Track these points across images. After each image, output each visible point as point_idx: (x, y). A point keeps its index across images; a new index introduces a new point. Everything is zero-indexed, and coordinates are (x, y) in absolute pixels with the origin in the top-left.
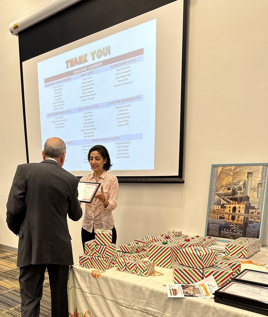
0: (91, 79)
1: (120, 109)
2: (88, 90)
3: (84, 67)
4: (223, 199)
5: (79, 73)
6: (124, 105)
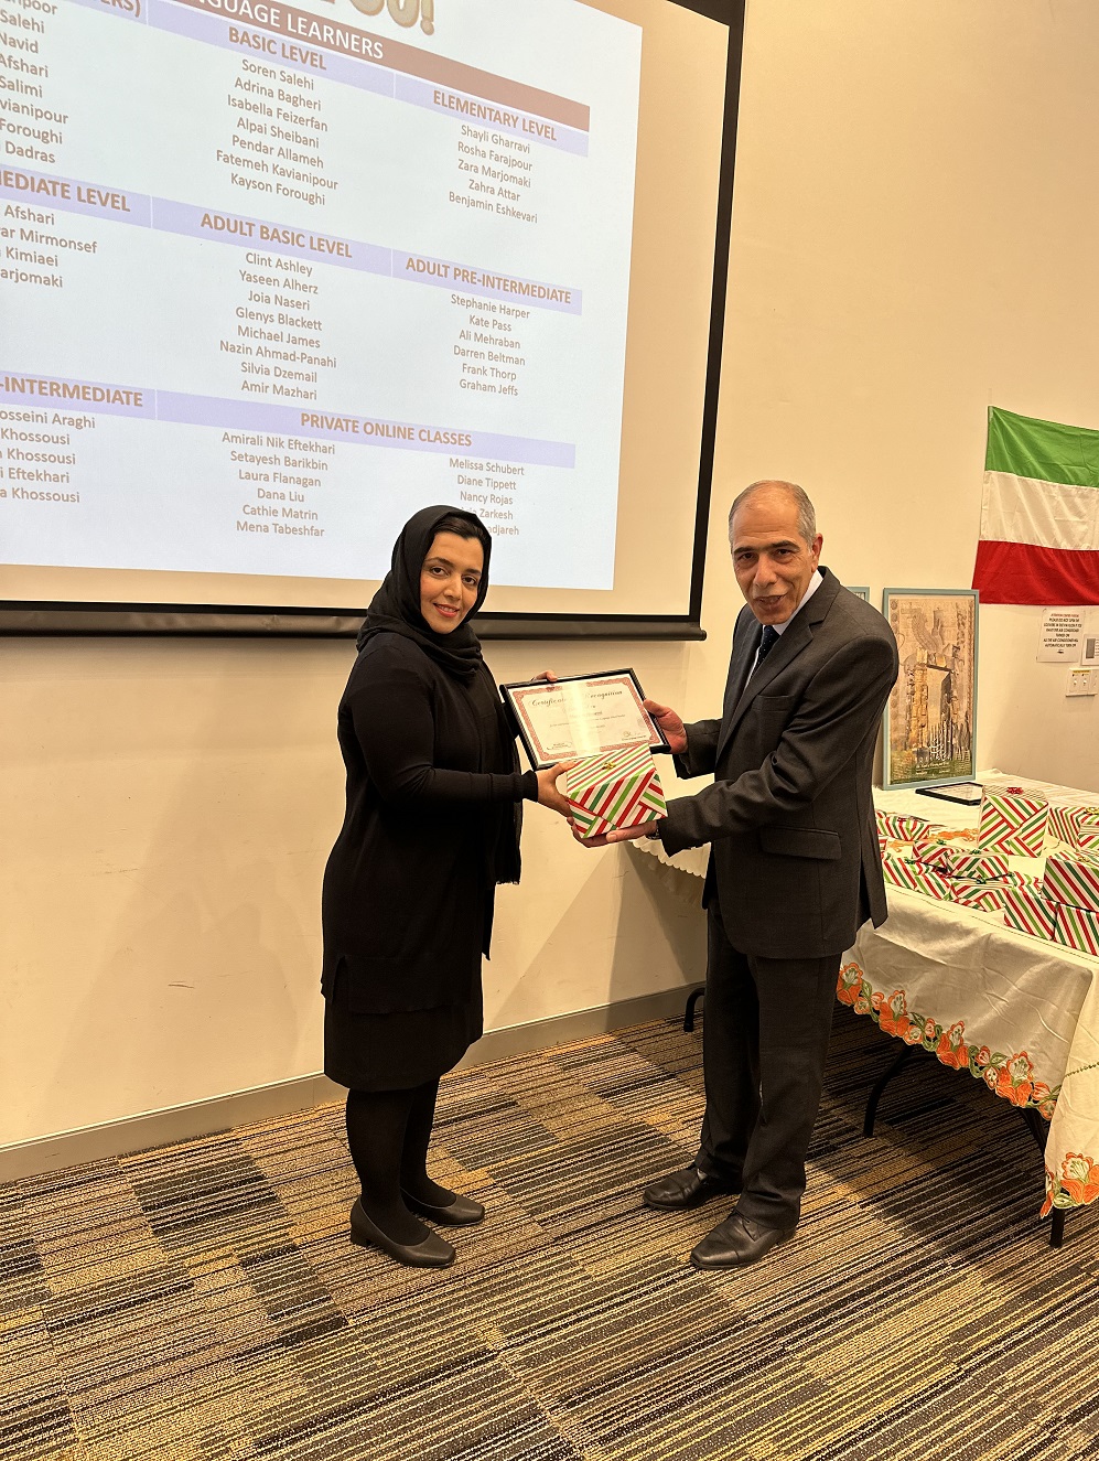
0: (305, 93)
2: (283, 143)
5: (208, 7)
6: (497, 303)
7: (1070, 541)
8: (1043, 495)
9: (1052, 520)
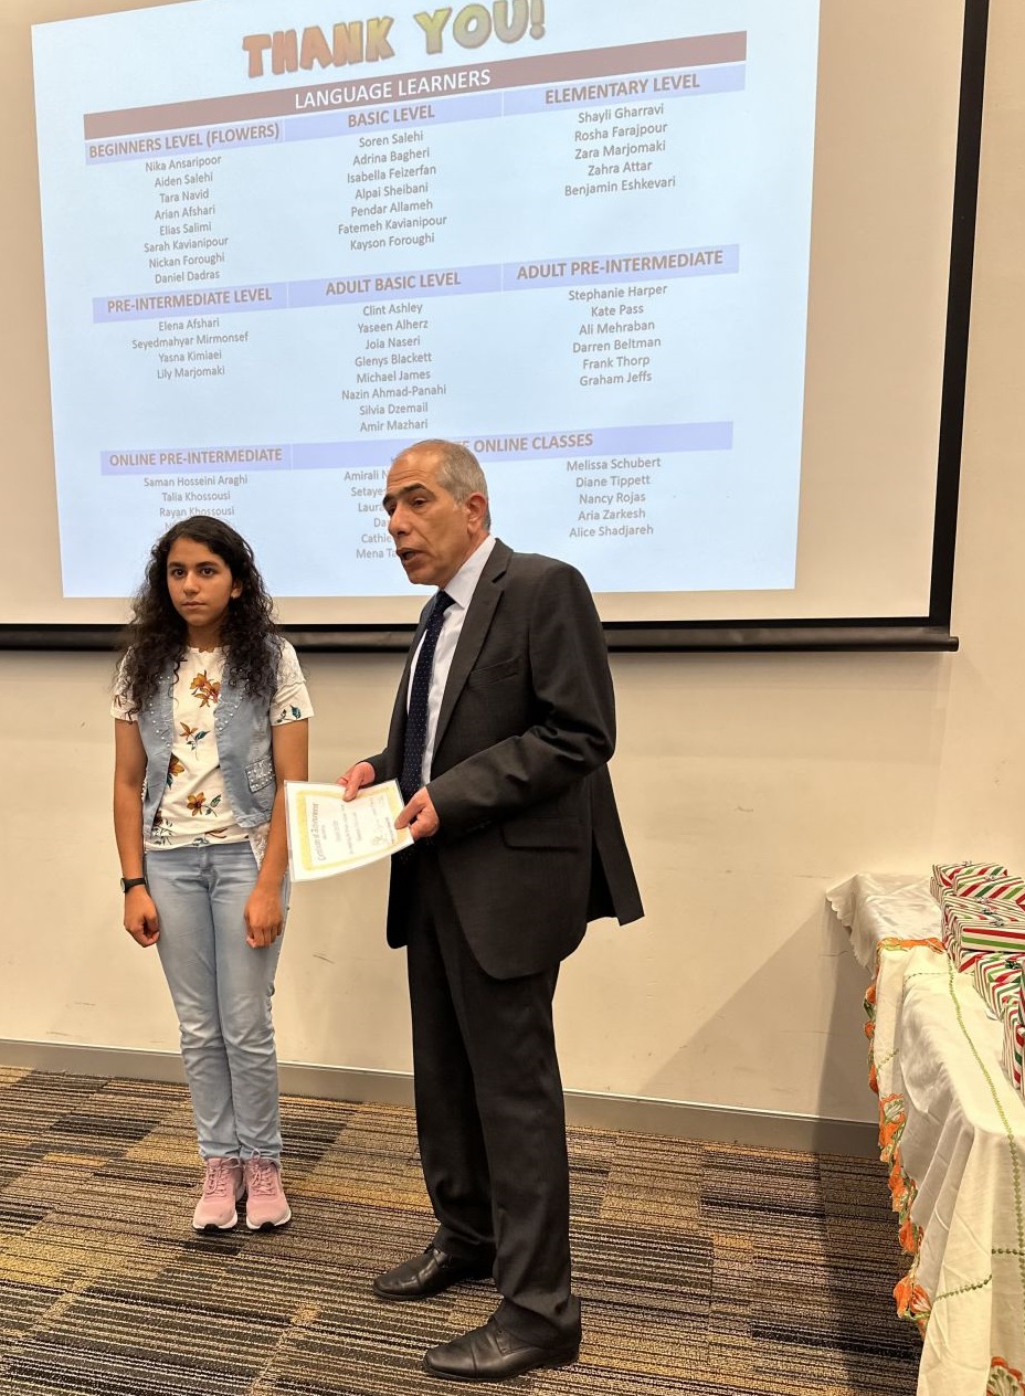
0: (415, 146)
1: (600, 303)
2: (396, 199)
3: (368, 82)
5: (331, 106)
6: (625, 287)
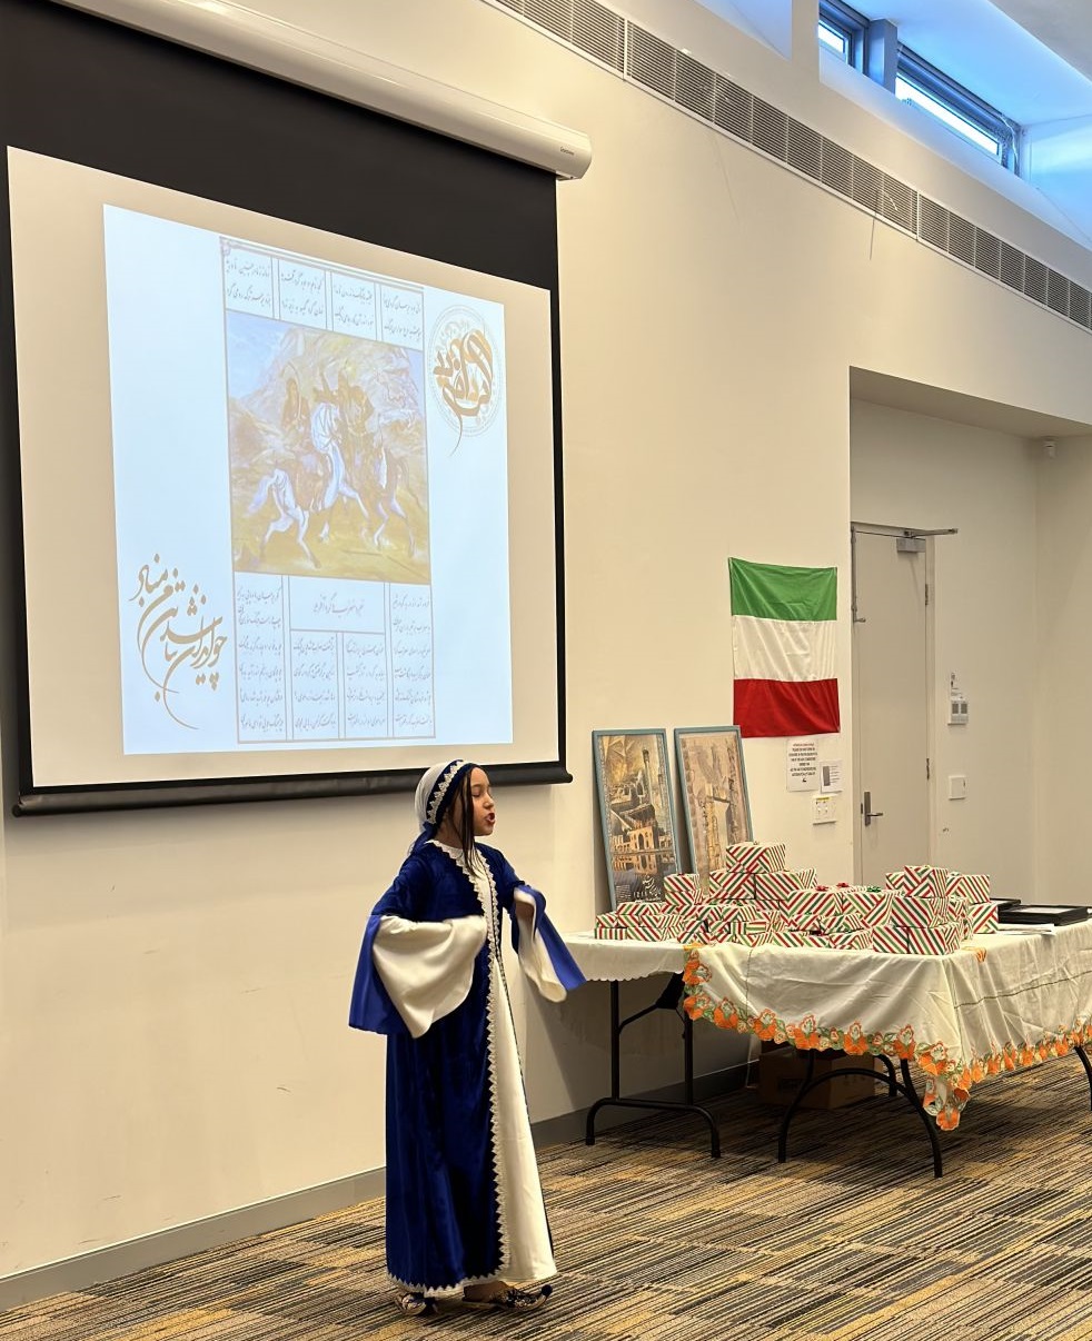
4: (623, 817)
7: (800, 674)
8: (775, 632)
9: (785, 655)
